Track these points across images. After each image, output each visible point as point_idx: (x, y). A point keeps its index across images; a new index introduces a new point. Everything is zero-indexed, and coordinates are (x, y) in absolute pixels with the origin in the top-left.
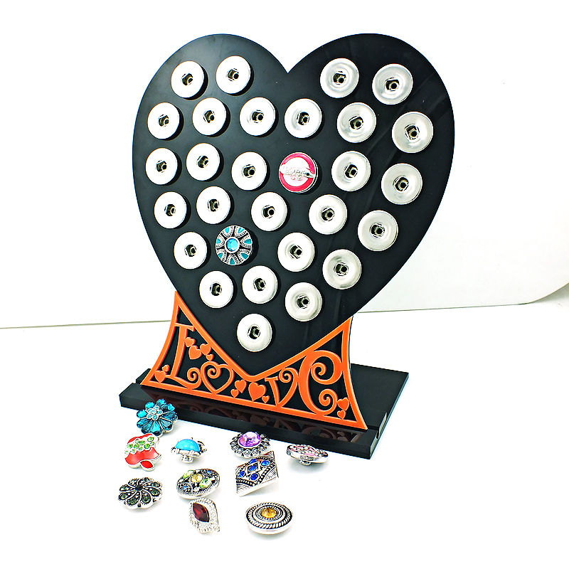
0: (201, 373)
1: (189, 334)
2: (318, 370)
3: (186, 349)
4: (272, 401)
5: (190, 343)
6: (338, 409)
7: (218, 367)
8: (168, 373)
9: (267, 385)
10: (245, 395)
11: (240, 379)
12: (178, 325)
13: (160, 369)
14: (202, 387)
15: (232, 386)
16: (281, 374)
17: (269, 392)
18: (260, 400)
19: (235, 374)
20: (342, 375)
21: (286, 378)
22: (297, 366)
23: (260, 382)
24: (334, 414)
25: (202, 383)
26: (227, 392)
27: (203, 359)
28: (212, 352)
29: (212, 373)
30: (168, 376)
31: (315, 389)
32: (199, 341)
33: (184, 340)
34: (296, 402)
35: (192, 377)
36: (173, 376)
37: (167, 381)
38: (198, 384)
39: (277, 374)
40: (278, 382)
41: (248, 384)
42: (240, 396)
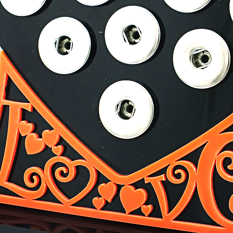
0: (45, 175)
1: (25, 115)
2: (227, 161)
3: (21, 139)
4: (156, 213)
5: (26, 129)
7: (72, 164)
9: (149, 189)
10: (115, 205)
11: (107, 181)
12: (7, 102)
14: (48, 196)
15: (94, 192)
16: (169, 171)
17: (152, 199)
18: (138, 212)
19: (98, 174)
21: (178, 176)
23: (136, 185)
25: (48, 190)
26: (86, 202)
27: (47, 152)
28: (61, 141)
29: (62, 174)
31: (222, 190)
32: (40, 127)
33: (17, 125)
35: (32, 181)
38: (42, 191)
39: (163, 171)
40: (166, 184)
41: (119, 187)
42: (107, 207)
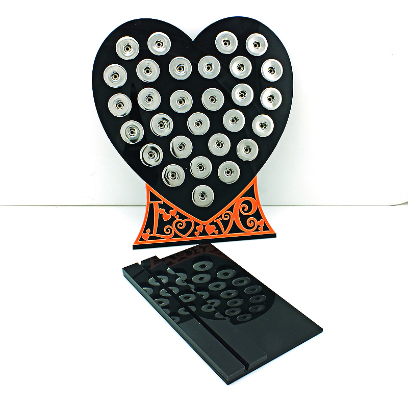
0: (173, 228)
2: (244, 208)
3: (161, 216)
4: (220, 232)
5: (162, 211)
6: (259, 226)
7: (184, 221)
8: (151, 233)
9: (216, 224)
10: (204, 233)
11: (199, 225)
12: (152, 202)
13: (145, 232)
14: (176, 236)
15: (195, 230)
16: (223, 216)
17: (218, 228)
18: (214, 234)
19: (195, 222)
20: (258, 208)
21: (226, 217)
22: (231, 209)
23: (211, 224)
24: (257, 230)
25: (175, 233)
26: (192, 234)
27: (173, 219)
28: (178, 213)
29: (180, 226)
30: (151, 235)
31: (244, 219)
32: (168, 208)
33: (158, 211)
34: (235, 229)
36: (155, 234)
37: (151, 238)
38: (173, 234)
39: (221, 216)
40: (223, 221)
41: (204, 226)
42: (201, 234)
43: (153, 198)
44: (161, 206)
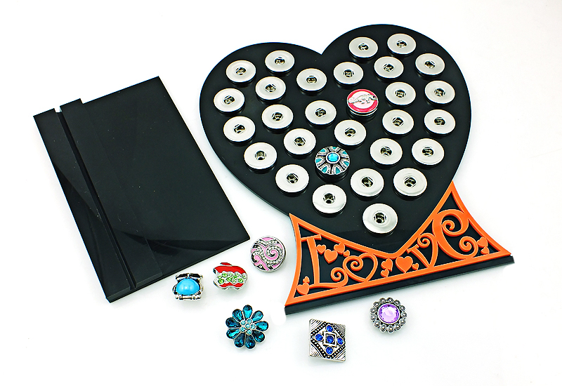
0: (346, 270)
2: (448, 226)
3: (321, 256)
4: (422, 266)
5: (322, 249)
6: (480, 248)
7: (360, 258)
8: (312, 282)
9: (411, 254)
10: (396, 270)
11: (385, 259)
12: (304, 238)
13: (301, 282)
14: (352, 281)
15: (380, 268)
16: (419, 241)
17: (416, 260)
18: (411, 269)
19: (378, 258)
20: (470, 223)
21: (425, 242)
22: (429, 230)
23: (405, 255)
24: (480, 254)
25: (350, 278)
26: (377, 276)
27: (341, 257)
28: (347, 248)
29: (355, 265)
30: (312, 286)
31: (453, 241)
32: (330, 245)
33: (314, 250)
34: (444, 258)
35: (338, 276)
36: (317, 283)
37: (312, 290)
38: (346, 280)
39: (416, 242)
40: (420, 249)
41: (394, 260)
42: (391, 274)
43: (304, 232)
44: (318, 242)
